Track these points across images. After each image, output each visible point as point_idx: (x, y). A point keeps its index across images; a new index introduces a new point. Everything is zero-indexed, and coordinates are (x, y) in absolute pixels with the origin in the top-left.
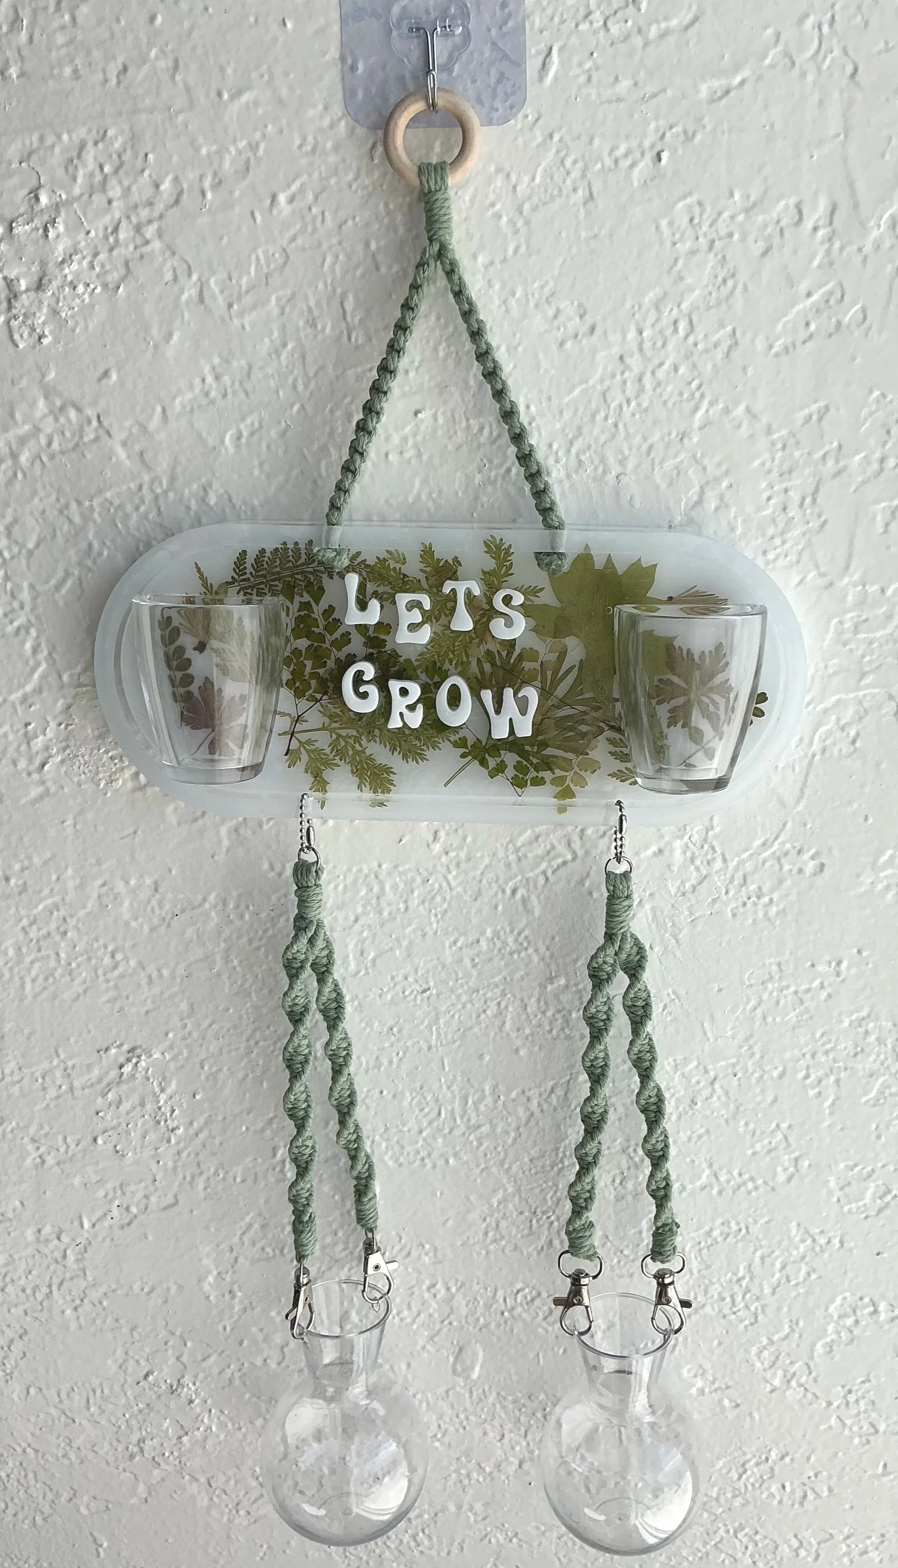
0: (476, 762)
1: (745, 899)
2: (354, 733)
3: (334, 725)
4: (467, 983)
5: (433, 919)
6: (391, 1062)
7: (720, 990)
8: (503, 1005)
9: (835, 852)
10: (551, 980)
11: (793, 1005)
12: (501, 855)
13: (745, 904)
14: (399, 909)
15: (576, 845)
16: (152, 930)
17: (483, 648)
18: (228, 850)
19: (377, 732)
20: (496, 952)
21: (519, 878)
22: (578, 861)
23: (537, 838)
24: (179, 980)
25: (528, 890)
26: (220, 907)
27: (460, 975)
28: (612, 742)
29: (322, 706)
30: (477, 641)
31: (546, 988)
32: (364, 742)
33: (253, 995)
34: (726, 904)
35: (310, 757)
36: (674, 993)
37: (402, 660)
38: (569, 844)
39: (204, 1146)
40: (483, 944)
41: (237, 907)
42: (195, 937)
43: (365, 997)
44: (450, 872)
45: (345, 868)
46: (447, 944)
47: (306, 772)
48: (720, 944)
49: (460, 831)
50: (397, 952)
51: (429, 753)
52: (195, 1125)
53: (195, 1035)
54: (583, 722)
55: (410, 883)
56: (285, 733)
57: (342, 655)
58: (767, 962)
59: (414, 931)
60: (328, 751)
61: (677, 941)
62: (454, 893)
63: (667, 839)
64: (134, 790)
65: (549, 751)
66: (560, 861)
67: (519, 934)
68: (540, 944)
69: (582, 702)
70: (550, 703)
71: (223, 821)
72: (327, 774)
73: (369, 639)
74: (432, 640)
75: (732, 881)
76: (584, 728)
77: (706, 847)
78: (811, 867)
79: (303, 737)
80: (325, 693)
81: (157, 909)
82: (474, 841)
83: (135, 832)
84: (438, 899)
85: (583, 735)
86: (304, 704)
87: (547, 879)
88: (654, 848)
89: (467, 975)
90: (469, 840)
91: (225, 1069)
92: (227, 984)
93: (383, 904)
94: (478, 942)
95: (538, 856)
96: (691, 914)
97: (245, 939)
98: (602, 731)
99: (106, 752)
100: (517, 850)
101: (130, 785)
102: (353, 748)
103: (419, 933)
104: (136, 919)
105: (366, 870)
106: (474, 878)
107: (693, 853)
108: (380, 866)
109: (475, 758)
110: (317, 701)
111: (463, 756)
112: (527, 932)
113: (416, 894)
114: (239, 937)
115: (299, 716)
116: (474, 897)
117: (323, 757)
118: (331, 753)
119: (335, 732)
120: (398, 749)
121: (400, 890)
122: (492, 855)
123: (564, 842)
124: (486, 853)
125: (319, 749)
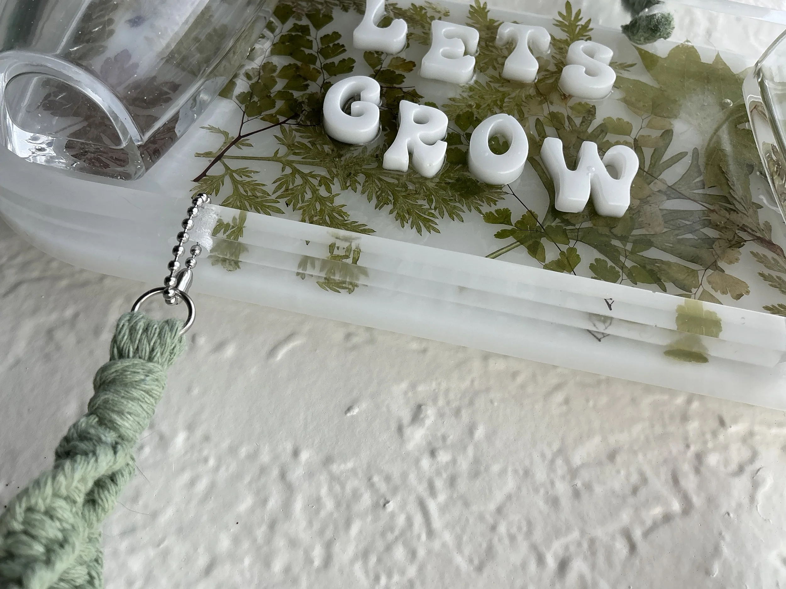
0: (522, 249)
2: (323, 172)
3: (292, 158)
12: (540, 475)
14: (309, 560)
19: (361, 178)
21: (575, 535)
22: (696, 517)
23: (612, 456)
25: (593, 567)
29: (282, 130)
32: (336, 187)
35: (236, 189)
45: (225, 445)
49: (465, 415)
51: (444, 223)
55: (347, 503)
56: (207, 154)
60: (270, 188)
62: (437, 545)
65: (654, 254)
66: (657, 511)
71: (35, 311)
73: (380, 70)
74: (470, 88)
79: (234, 165)
80: (295, 116)
82: (490, 437)
84: (399, 553)
85: (711, 242)
86: (254, 124)
87: (633, 547)
90: (480, 433)
93: (280, 542)
98: (740, 242)
100: (573, 473)
102: (314, 191)
105: (265, 457)
106: (482, 518)
108: (296, 453)
109: (522, 242)
110: (277, 123)
113: (355, 529)
115: (240, 137)
116: (476, 562)
117: (259, 194)
118: (274, 192)
119: (291, 166)
120: (390, 207)
121: (323, 514)
122: (521, 472)
123: (665, 473)
124: (510, 469)
125: (256, 182)
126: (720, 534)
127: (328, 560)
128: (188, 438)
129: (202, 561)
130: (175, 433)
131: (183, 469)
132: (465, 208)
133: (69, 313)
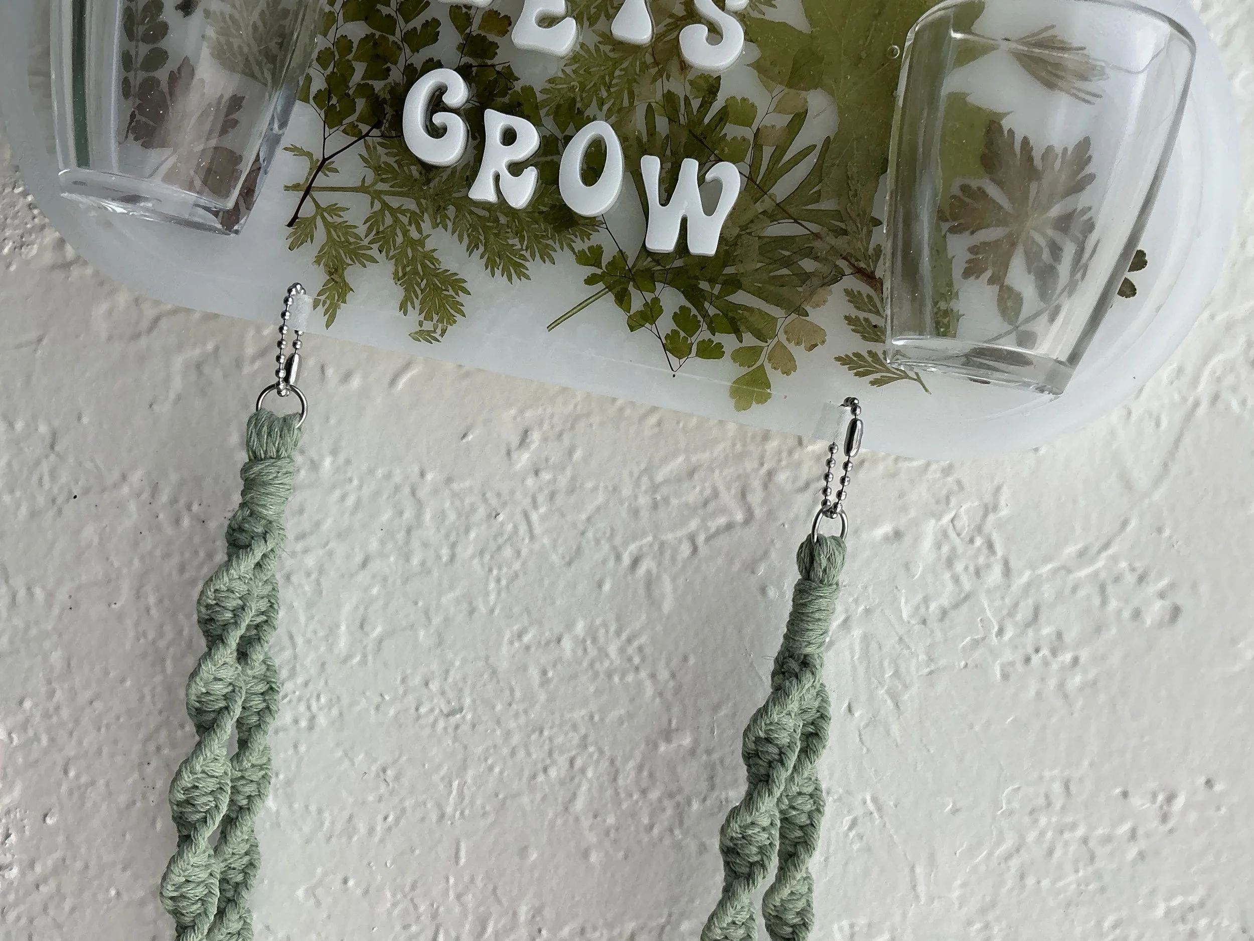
0: (610, 297)
1: (1030, 650)
2: (412, 206)
3: (381, 186)
4: (526, 712)
5: (492, 585)
6: (371, 831)
7: (955, 811)
8: (579, 763)
9: (1204, 588)
10: (667, 735)
11: (1076, 861)
12: (626, 491)
13: (1027, 660)
14: (439, 557)
15: (755, 498)
16: (34, 514)
17: (661, 87)
18: (179, 398)
19: (451, 211)
20: (585, 664)
21: (650, 538)
22: (754, 527)
23: (691, 474)
24: (56, 610)
25: (659, 564)
26: (145, 496)
27: (518, 694)
28: (853, 297)
29: (367, 147)
30: (653, 71)
31: (656, 746)
32: (426, 225)
33: (169, 663)
34: (994, 653)
35: (329, 234)
36: (875, 800)
37: (518, 86)
38: (743, 495)
39: (45, 909)
40: (567, 644)
41: (174, 501)
42: (96, 541)
43: (353, 703)
44: (535, 504)
45: (364, 467)
46: (507, 636)
47: (318, 262)
48: (971, 727)
50: (422, 634)
51: (534, 267)
52: (38, 868)
53: (65, 713)
54: (810, 253)
55: (466, 515)
56: (296, 187)
57: (418, 60)
58: (1047, 774)
59: (457, 602)
60: (362, 230)
61: (897, 706)
62: (537, 546)
63: (913, 513)
64: (54, 267)
65: (740, 298)
66: (722, 521)
67: (629, 641)
68: (661, 665)
69: (816, 217)
70: (759, 207)
71: (180, 347)
72: (353, 274)
73: (469, 38)
74: (574, 58)
75: (1011, 614)
76: (808, 265)
77: (979, 542)
78: (1156, 610)
79: (324, 199)
80: (377, 125)
81: (46, 478)
82: (586, 459)
83: (40, 340)
84: (508, 552)
85: (805, 277)
86: (338, 139)
87: (695, 549)
88: (886, 528)
89: (530, 698)
90: (576, 455)
91: (101, 782)
92: (132, 634)
93: (416, 544)
94: (559, 641)
95: (687, 505)
96: (931, 660)
97: (175, 560)
98: (838, 276)
99: (25, 194)
101: (49, 258)
102: (405, 233)
103: (465, 606)
104: (12, 491)
105: (397, 477)
106: (574, 525)
107: (953, 550)
108: (422, 474)
109: (609, 288)
110: (360, 137)
111: (590, 281)
112: (643, 639)
113: (472, 535)
114: (167, 556)
115: (325, 160)
116: (567, 559)
117: (352, 240)
118: (366, 236)
119: (380, 199)
120: (482, 249)
121: (447, 523)
122: (610, 488)
123: (735, 488)
124: (602, 485)
125: (347, 224)
126: (772, 541)
127: (452, 558)
128: (333, 462)
129: (359, 558)
130: (322, 458)
131: (333, 487)
132: (557, 246)
133: (210, 347)
